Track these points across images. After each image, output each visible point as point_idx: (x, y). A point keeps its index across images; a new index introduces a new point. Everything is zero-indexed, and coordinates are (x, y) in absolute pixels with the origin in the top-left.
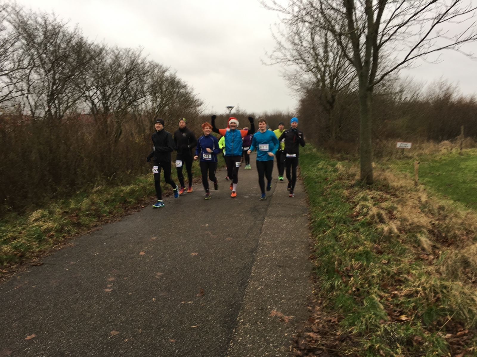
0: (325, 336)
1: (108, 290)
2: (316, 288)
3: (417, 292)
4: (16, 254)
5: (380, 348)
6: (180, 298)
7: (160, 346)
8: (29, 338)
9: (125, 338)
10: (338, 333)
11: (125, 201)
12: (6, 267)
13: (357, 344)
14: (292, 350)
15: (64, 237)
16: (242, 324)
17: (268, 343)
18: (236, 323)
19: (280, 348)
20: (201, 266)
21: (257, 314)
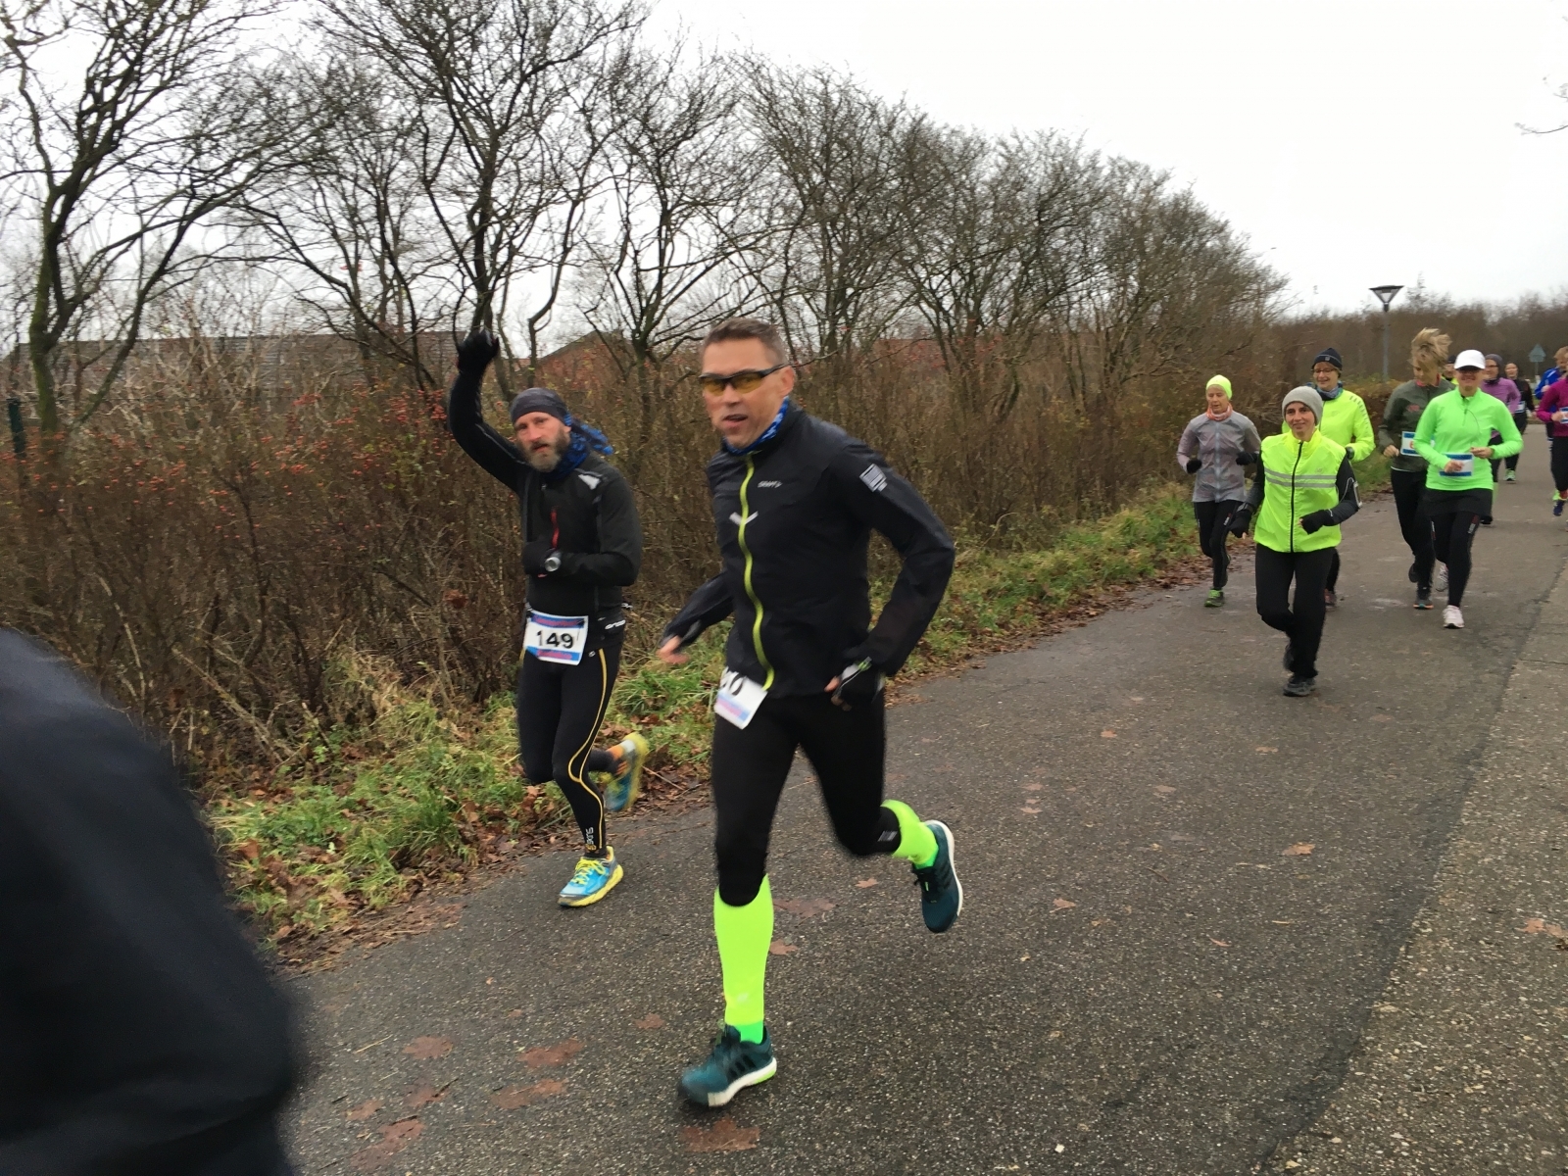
1: (1028, 810)
6: (1232, 852)
7: (1187, 949)
9: (1090, 918)
16: (1428, 939)
17: (1513, 996)
18: (1409, 934)
19: (1552, 1010)
20: (1292, 783)
21: (1478, 923)
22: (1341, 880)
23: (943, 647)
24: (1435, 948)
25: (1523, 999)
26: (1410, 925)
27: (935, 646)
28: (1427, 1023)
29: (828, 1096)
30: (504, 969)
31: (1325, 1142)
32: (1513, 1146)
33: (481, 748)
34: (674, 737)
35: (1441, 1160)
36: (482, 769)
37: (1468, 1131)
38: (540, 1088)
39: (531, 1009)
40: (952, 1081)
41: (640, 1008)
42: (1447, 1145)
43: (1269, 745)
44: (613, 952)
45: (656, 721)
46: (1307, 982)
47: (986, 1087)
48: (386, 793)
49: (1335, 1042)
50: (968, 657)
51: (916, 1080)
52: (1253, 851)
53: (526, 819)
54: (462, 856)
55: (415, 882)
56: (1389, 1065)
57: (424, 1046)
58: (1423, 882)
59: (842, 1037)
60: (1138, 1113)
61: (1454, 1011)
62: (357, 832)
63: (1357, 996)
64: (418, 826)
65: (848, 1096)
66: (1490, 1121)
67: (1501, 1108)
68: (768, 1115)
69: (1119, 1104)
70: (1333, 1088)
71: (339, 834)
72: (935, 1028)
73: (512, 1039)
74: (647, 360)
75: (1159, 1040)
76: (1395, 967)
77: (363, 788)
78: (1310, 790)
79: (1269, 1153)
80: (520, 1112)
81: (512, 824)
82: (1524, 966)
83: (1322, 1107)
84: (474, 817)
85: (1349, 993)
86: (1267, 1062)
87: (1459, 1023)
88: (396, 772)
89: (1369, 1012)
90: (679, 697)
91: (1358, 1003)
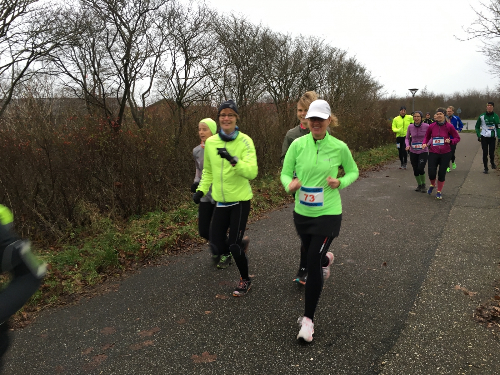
6: (365, 265)
7: (351, 296)
14: (475, 317)
17: (451, 309)
18: (419, 290)
19: (463, 314)
20: (384, 244)
21: (440, 287)
22: (399, 274)
23: (276, 201)
24: (427, 295)
25: (454, 310)
26: (420, 287)
27: (273, 201)
28: (425, 318)
29: (238, 344)
30: (134, 305)
31: (394, 356)
32: (451, 356)
33: (126, 233)
34: (189, 230)
35: (429, 361)
36: (127, 240)
37: (437, 351)
38: (146, 344)
39: (142, 318)
40: (278, 339)
41: (178, 317)
42: (431, 356)
43: (377, 232)
44: (169, 299)
45: (184, 225)
46: (388, 306)
47: (289, 340)
48: (94, 248)
49: (397, 324)
50: (284, 204)
51: (267, 338)
52: (372, 265)
53: (141, 256)
54: (120, 268)
55: (104, 277)
56: (413, 331)
57: (107, 330)
58: (424, 274)
59: (243, 325)
60: (336, 347)
61: (433, 314)
62: (85, 261)
63: (403, 310)
64: (105, 258)
65: (245, 344)
66: (444, 348)
67: (447, 344)
68: (220, 351)
69: (330, 345)
70: (396, 339)
71: (79, 262)
72: (273, 322)
73: (136, 328)
74: (181, 108)
75: (343, 324)
76: (415, 301)
77: (87, 247)
78: (389, 246)
79: (377, 359)
80: (139, 351)
81: (136, 258)
82: (454, 300)
83: (393, 345)
84: (124, 256)
85: (401, 309)
86: (376, 331)
87: (434, 318)
88: (98, 241)
89: (407, 315)
90: (191, 217)
91: (404, 312)
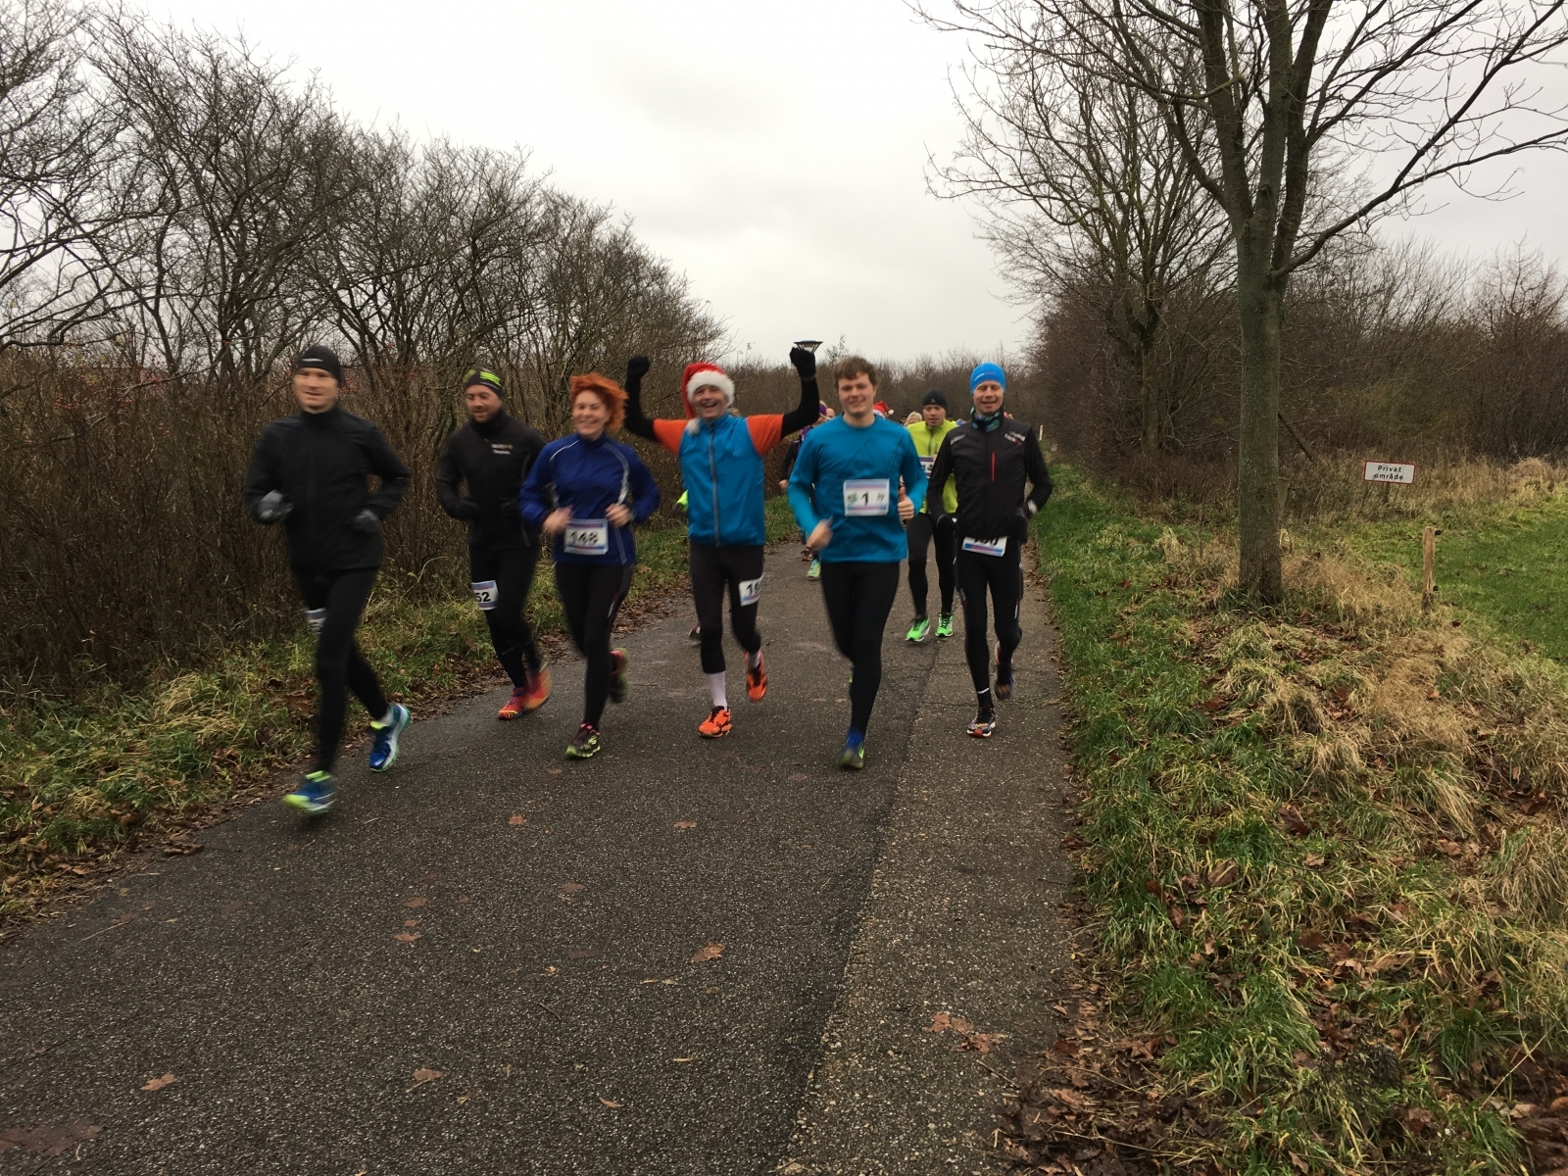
0: (1108, 1103)
1: (407, 937)
2: (1081, 942)
3: (1421, 962)
4: (115, 818)
5: (1293, 1145)
6: (637, 966)
7: (571, 1120)
8: (153, 1084)
9: (459, 1092)
10: (1153, 1094)
11: (465, 650)
12: (85, 858)
13: (1217, 1131)
14: (1001, 1145)
15: (267, 763)
16: (837, 1057)
17: (922, 1122)
18: (818, 1053)
19: (960, 1137)
20: (708, 865)
21: (887, 1026)
22: (752, 988)
24: (845, 1068)
25: (932, 1126)
26: (818, 1041)
43: (687, 819)
52: (661, 961)
58: (834, 980)
63: (759, 1155)
76: (802, 1103)
82: (931, 1079)
85: (751, 1154)
